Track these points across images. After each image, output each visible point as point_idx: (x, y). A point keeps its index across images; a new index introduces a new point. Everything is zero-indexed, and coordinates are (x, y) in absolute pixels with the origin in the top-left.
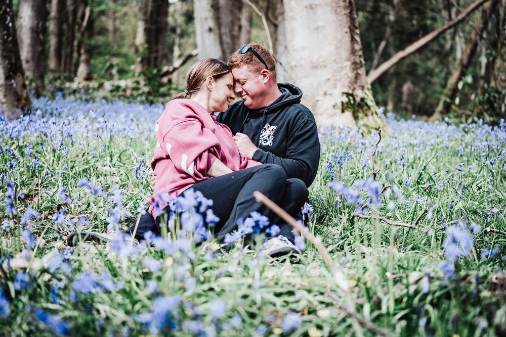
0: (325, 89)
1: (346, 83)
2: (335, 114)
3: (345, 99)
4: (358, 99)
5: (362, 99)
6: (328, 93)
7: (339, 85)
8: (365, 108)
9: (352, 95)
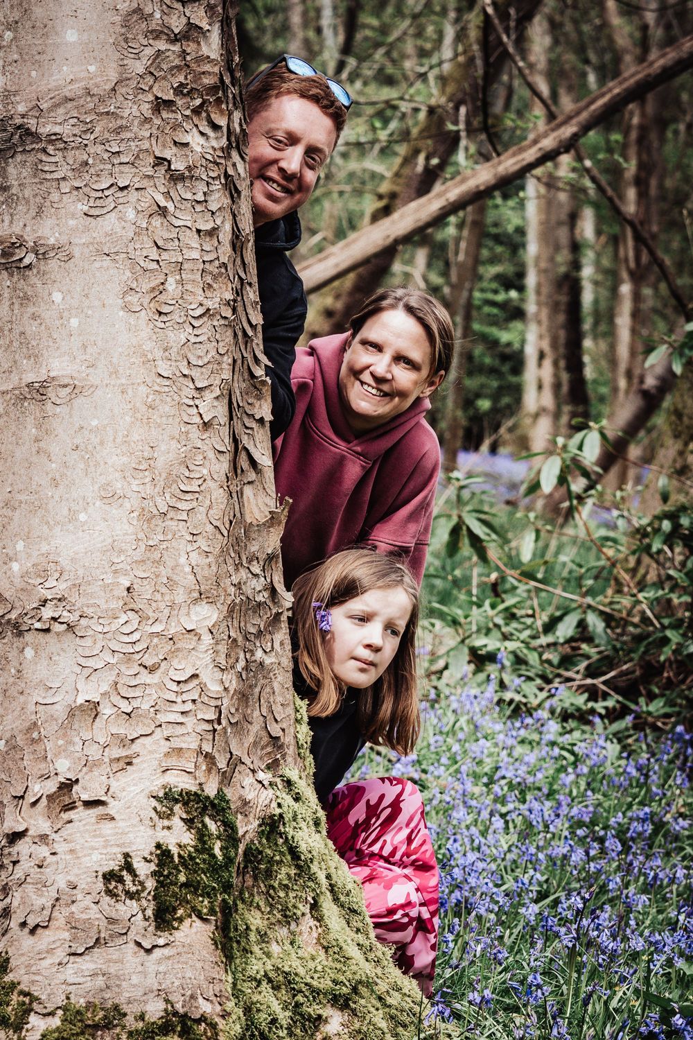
0: (64, 768)
1: (190, 737)
2: (117, 931)
3: (179, 837)
4: (247, 827)
5: (272, 826)
6: (82, 792)
7: (151, 751)
8: (285, 872)
9: (217, 807)
